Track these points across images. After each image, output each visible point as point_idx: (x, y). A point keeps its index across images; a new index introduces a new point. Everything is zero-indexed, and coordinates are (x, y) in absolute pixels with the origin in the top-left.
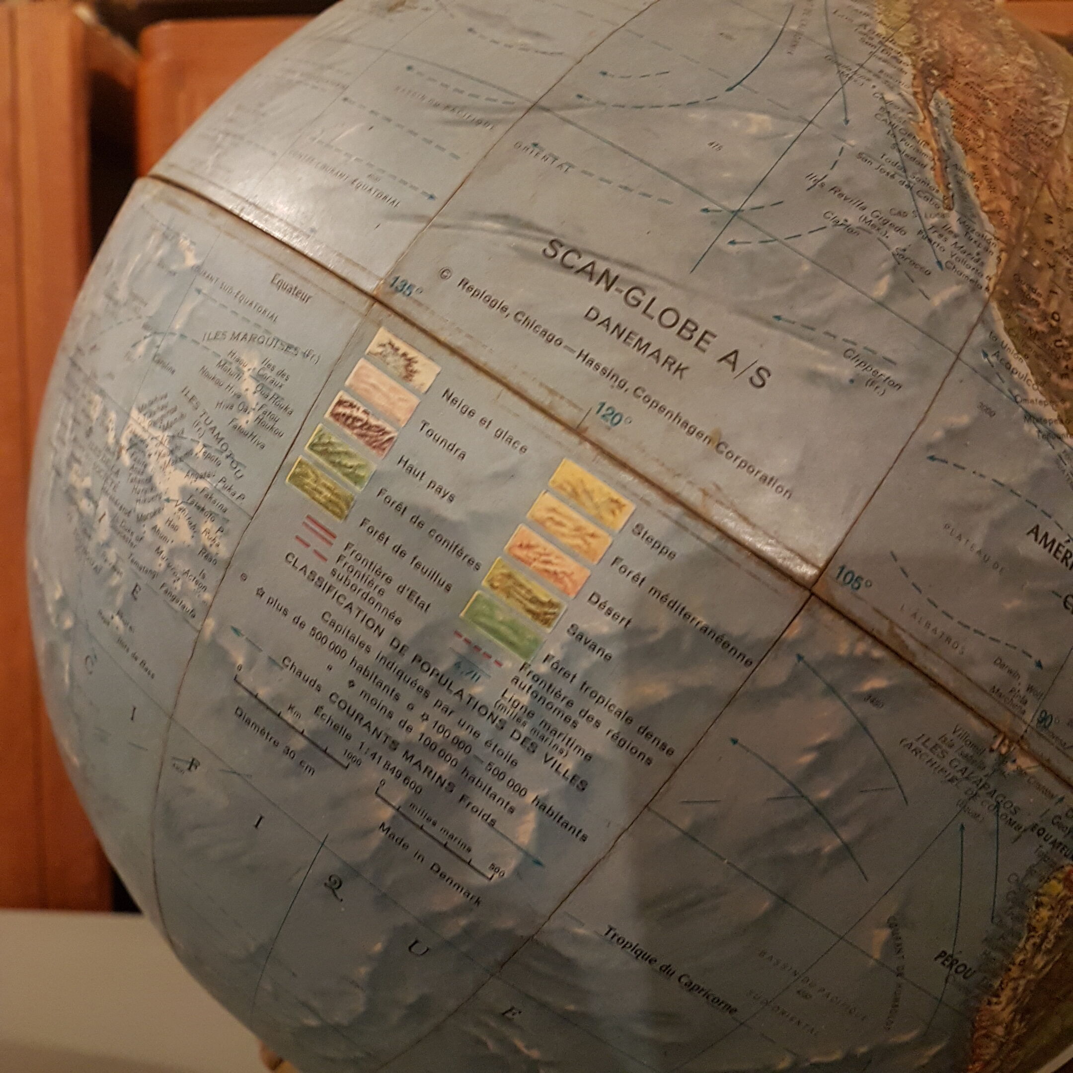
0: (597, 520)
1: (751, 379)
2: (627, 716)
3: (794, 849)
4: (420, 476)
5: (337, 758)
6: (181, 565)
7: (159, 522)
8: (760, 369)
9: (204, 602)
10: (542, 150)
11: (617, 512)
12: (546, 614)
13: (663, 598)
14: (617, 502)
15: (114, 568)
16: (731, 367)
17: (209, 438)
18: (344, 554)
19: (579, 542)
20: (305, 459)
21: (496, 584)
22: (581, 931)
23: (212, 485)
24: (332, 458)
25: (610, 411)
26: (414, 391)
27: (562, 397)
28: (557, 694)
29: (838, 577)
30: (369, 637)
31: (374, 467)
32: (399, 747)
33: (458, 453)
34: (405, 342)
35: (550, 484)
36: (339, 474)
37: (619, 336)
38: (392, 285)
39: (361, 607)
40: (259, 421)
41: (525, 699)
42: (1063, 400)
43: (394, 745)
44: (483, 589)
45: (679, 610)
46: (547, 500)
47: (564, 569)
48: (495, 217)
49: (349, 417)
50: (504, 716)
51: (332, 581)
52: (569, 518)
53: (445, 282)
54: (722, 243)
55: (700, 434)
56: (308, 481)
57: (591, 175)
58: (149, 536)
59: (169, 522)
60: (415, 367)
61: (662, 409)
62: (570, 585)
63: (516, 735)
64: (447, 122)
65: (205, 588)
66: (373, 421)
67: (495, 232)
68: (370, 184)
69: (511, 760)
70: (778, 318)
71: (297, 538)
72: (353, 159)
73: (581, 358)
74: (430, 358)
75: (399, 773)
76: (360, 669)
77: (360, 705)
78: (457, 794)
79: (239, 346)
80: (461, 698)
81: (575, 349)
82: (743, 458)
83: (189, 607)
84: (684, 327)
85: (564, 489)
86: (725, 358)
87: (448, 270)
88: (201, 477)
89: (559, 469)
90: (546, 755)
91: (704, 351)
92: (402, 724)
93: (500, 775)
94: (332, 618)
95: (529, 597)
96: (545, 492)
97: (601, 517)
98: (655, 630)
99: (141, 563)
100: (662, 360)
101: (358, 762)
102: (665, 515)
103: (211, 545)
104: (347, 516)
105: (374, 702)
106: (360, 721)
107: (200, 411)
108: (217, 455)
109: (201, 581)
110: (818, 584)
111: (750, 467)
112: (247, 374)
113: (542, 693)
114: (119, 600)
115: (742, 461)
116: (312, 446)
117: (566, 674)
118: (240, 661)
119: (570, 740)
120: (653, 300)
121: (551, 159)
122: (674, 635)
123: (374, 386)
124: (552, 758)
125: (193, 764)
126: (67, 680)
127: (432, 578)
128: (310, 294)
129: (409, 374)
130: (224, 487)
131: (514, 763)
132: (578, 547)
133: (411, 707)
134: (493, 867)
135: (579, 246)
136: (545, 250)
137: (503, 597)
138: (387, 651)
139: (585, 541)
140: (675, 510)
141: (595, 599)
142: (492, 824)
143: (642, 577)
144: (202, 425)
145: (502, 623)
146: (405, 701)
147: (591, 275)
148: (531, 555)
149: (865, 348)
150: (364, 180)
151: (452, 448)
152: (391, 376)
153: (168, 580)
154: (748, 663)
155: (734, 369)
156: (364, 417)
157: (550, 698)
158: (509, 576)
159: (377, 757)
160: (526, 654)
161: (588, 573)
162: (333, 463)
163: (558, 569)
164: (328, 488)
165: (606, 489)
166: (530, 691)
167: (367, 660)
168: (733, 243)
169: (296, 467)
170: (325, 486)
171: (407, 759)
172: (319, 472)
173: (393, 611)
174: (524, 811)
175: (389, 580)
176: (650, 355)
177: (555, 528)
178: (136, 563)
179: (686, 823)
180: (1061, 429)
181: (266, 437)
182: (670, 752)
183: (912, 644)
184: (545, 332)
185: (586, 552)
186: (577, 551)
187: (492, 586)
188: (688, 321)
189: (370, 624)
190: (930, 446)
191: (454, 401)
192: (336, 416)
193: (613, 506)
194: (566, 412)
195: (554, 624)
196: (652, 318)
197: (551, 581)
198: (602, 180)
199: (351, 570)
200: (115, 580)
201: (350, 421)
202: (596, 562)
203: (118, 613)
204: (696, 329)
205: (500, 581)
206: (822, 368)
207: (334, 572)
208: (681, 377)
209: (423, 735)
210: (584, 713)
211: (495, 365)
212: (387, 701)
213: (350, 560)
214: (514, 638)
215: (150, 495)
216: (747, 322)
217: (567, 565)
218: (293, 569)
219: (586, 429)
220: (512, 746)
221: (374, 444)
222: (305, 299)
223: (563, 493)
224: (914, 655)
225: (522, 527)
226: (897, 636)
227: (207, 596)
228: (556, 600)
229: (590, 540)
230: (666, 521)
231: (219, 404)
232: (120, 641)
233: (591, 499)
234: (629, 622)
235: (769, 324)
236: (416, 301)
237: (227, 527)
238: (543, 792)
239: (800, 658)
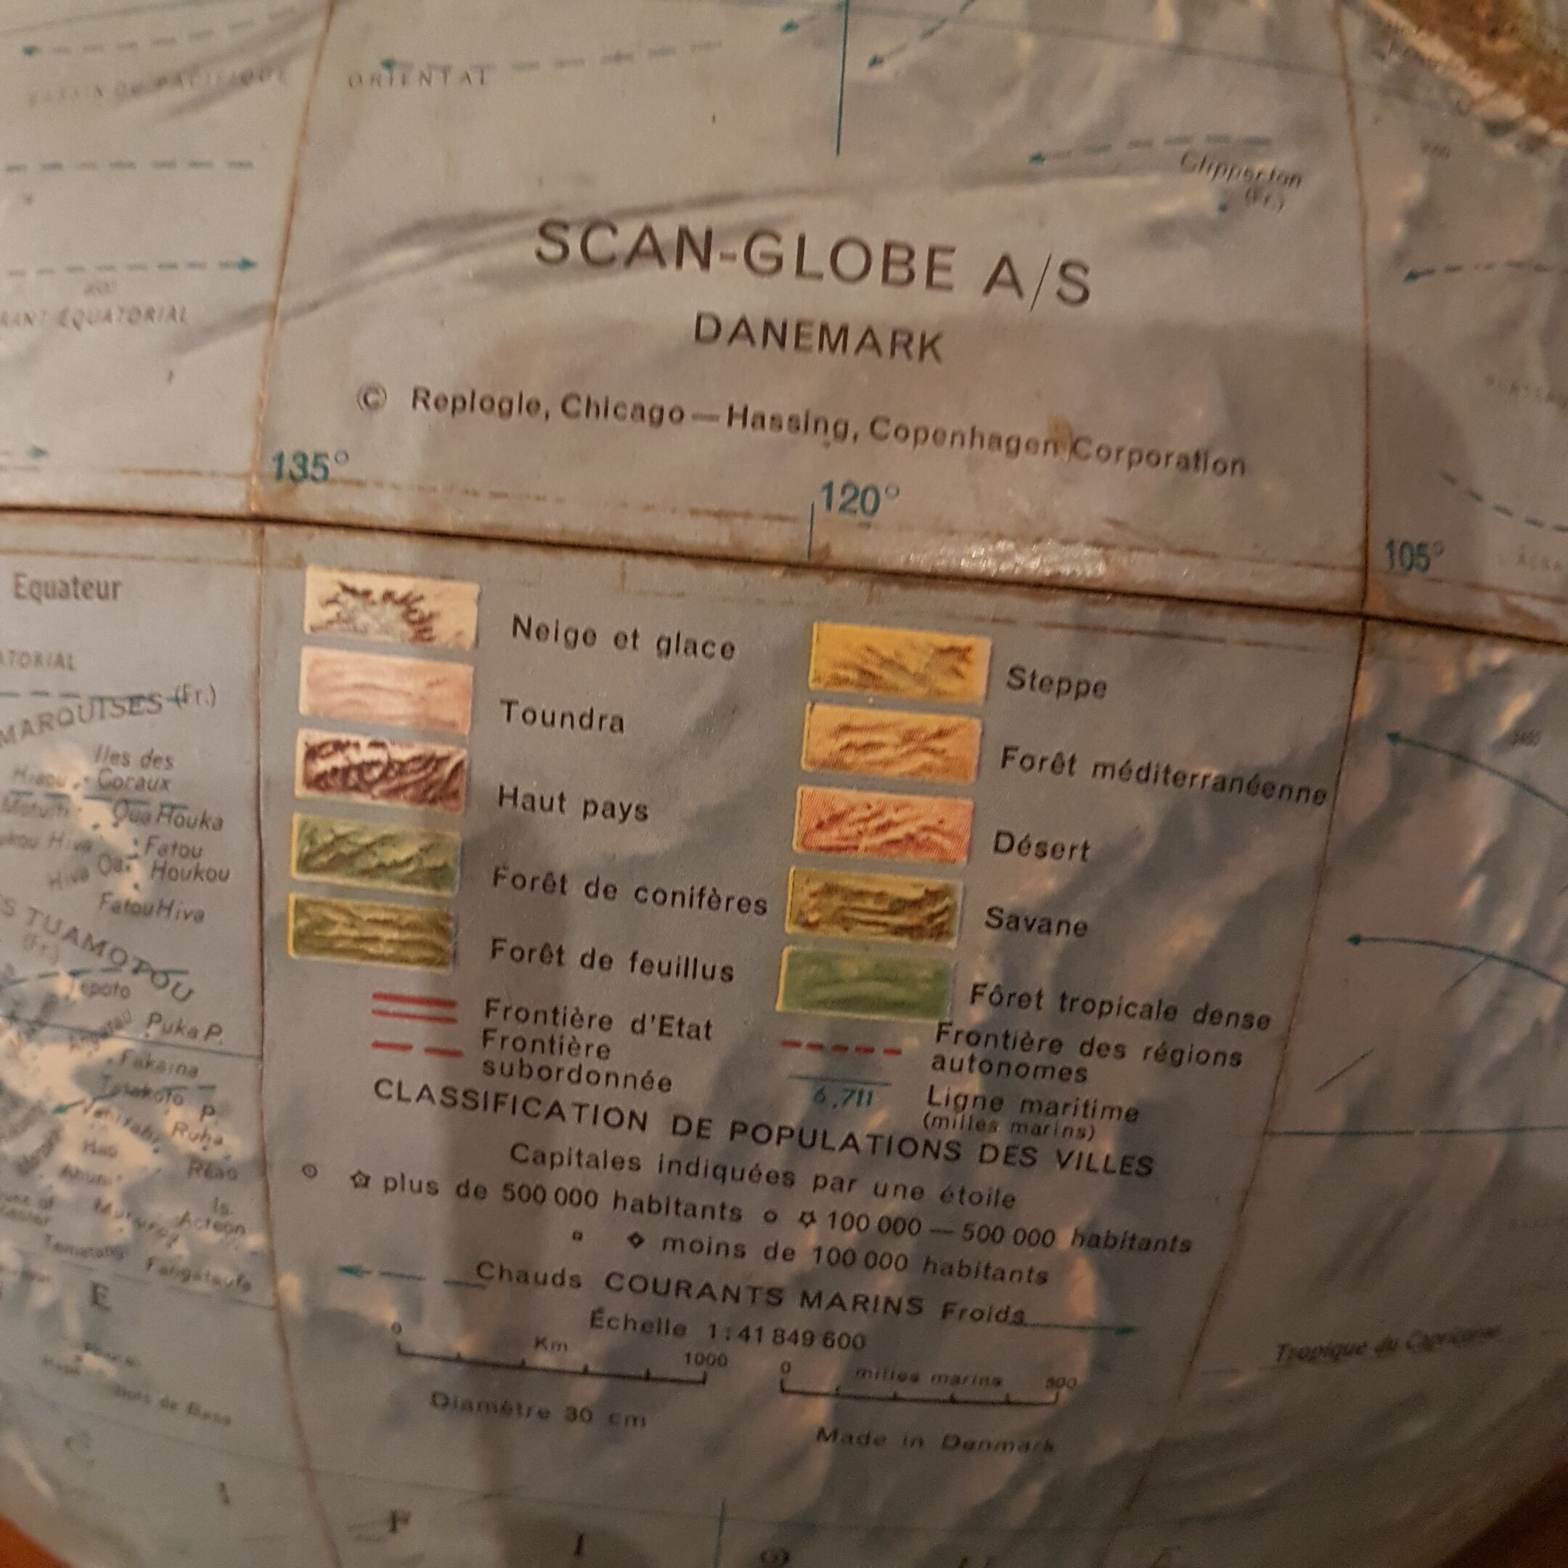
0: (935, 702)
1: (1060, 294)
2: (1163, 1009)
3: (1504, 1046)
4: (556, 803)
5: (674, 1374)
6: (163, 1210)
7: (69, 1154)
8: (1064, 268)
9: (254, 1254)
10: (408, 66)
11: (962, 667)
12: (932, 917)
13: (1123, 772)
14: (952, 650)
15: (28, 1276)
16: (1012, 292)
17: (73, 955)
18: (489, 1024)
19: (926, 758)
20: (303, 896)
21: (813, 918)
22: (1235, 1383)
23: (136, 1040)
24: (360, 864)
25: (850, 493)
26: (451, 654)
27: (747, 515)
28: (1027, 1043)
29: (1392, 564)
30: (628, 1142)
31: (455, 837)
32: (786, 1296)
33: (607, 723)
34: (374, 571)
35: (812, 685)
36: (394, 887)
37: (782, 343)
38: (279, 476)
39: (578, 1099)
40: (162, 872)
41: (973, 1084)
42: (1517, 74)
43: (775, 1296)
44: (793, 940)
45: (1161, 777)
46: (825, 716)
47: (921, 823)
48: (400, 238)
49: (346, 771)
50: (950, 1135)
51: (496, 1083)
52: (881, 727)
53: (379, 416)
54: (858, 70)
55: (1031, 445)
56: (334, 932)
57: (534, 66)
58: (64, 1191)
59: (90, 1148)
60: (424, 607)
61: (939, 437)
62: (947, 844)
63: (989, 1154)
64: (178, 111)
65: (240, 1229)
66: (402, 754)
67: (417, 267)
68: (101, 303)
69: (1001, 1199)
70: (1038, 158)
71: (377, 1045)
72: (32, 275)
73: (737, 423)
74: (445, 577)
75: (808, 1336)
76: (638, 1207)
77: (673, 1267)
78: (933, 1309)
79: (26, 752)
80: (858, 1150)
81: (715, 412)
82: (1131, 445)
83: (228, 1275)
84: (887, 263)
85: (846, 681)
86: (993, 281)
87: (375, 389)
88: (105, 1035)
89: (814, 651)
90: (1059, 1154)
91: (949, 288)
92: (771, 1253)
93: (994, 1235)
94: (532, 1149)
95: (884, 907)
96: (813, 705)
97: (940, 693)
98: (1136, 835)
99: (80, 1242)
100: (885, 346)
101: (721, 1361)
102: (1052, 625)
103: (205, 1149)
104: (455, 955)
105: (697, 1247)
106: (687, 1291)
107: (23, 915)
108: (112, 978)
109: (223, 1220)
110: (1372, 596)
111: (1149, 456)
112: (76, 797)
113: (999, 1055)
114: (74, 1324)
115: (1131, 453)
116: (305, 863)
117: (1023, 1000)
118: (391, 1316)
119: (1086, 1106)
120: (802, 241)
121: (437, 76)
122: (1174, 824)
123: (361, 687)
124: (1071, 1154)
125: (396, 1521)
126: (44, 1487)
127: (686, 975)
128: (110, 578)
129: (422, 629)
130: (166, 1031)
131: (1009, 1202)
132: (927, 768)
133: (771, 1217)
134: (1053, 1383)
135: (601, 211)
136: (539, 255)
137: (838, 932)
138: (673, 1147)
139: (934, 752)
140: (1064, 606)
141: (1005, 843)
142: (1020, 1320)
143: (1067, 758)
144: (45, 939)
145: (860, 979)
146: (753, 1215)
147: (657, 253)
148: (849, 831)
149: (1209, 139)
150: (83, 303)
151: (587, 720)
152: (385, 649)
153: (157, 1248)
154: (1320, 797)
155: (1020, 294)
156: (379, 755)
157: (1017, 1056)
158: (830, 890)
159: (753, 1333)
160: (930, 1006)
161: (969, 803)
162: (365, 873)
163: (911, 828)
164: (385, 923)
165: (921, 637)
166: (976, 1065)
167: (644, 1183)
168: (876, 61)
169: (296, 920)
170: (376, 922)
171: (811, 1305)
172: (349, 903)
173: (644, 1073)
174: (1065, 1265)
175: (605, 1023)
176: (858, 350)
177: (864, 758)
178: (69, 1249)
179: (1336, 1117)
180: (1539, 125)
181: (192, 894)
182: (1264, 1022)
183: (1540, 608)
184: (639, 411)
185: (946, 771)
186: (927, 777)
187: (807, 925)
188: (888, 248)
189: (613, 1117)
190: (1400, 256)
191: (542, 632)
192: (317, 782)
193: (951, 660)
194: (769, 539)
195: (956, 927)
196: (819, 276)
197: (910, 856)
198: (561, 64)
199: (521, 1044)
200: (42, 1296)
201: (354, 775)
202: (972, 778)
203: (88, 1347)
204: (911, 254)
205: (816, 908)
206: (1164, 209)
207: (489, 1068)
208: (937, 357)
209: (819, 1250)
210: (1088, 1047)
211: (583, 523)
212: (723, 1232)
213: (510, 1028)
214: (899, 993)
215: (17, 1116)
216: (989, 195)
217: (927, 809)
218: (402, 1104)
219: (827, 548)
220: (990, 1176)
221: (430, 795)
222: (108, 592)
223: (847, 689)
224: (1550, 624)
225: (804, 790)
226: (1515, 611)
227: (254, 1241)
228: (935, 883)
229: (938, 744)
230: (1058, 634)
231: (54, 882)
232: (119, 1391)
233: (903, 668)
234: (1085, 847)
235: (1030, 178)
236: (347, 482)
237: (217, 1098)
238: (1082, 1218)
239: (1394, 737)
